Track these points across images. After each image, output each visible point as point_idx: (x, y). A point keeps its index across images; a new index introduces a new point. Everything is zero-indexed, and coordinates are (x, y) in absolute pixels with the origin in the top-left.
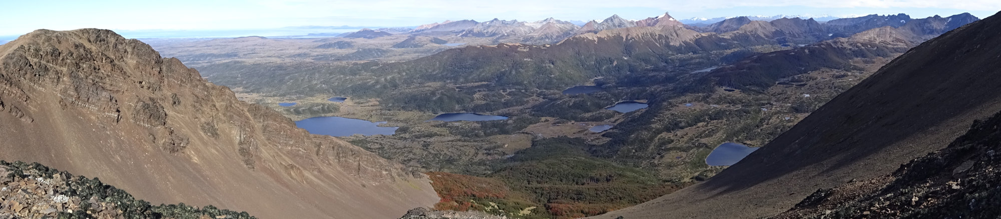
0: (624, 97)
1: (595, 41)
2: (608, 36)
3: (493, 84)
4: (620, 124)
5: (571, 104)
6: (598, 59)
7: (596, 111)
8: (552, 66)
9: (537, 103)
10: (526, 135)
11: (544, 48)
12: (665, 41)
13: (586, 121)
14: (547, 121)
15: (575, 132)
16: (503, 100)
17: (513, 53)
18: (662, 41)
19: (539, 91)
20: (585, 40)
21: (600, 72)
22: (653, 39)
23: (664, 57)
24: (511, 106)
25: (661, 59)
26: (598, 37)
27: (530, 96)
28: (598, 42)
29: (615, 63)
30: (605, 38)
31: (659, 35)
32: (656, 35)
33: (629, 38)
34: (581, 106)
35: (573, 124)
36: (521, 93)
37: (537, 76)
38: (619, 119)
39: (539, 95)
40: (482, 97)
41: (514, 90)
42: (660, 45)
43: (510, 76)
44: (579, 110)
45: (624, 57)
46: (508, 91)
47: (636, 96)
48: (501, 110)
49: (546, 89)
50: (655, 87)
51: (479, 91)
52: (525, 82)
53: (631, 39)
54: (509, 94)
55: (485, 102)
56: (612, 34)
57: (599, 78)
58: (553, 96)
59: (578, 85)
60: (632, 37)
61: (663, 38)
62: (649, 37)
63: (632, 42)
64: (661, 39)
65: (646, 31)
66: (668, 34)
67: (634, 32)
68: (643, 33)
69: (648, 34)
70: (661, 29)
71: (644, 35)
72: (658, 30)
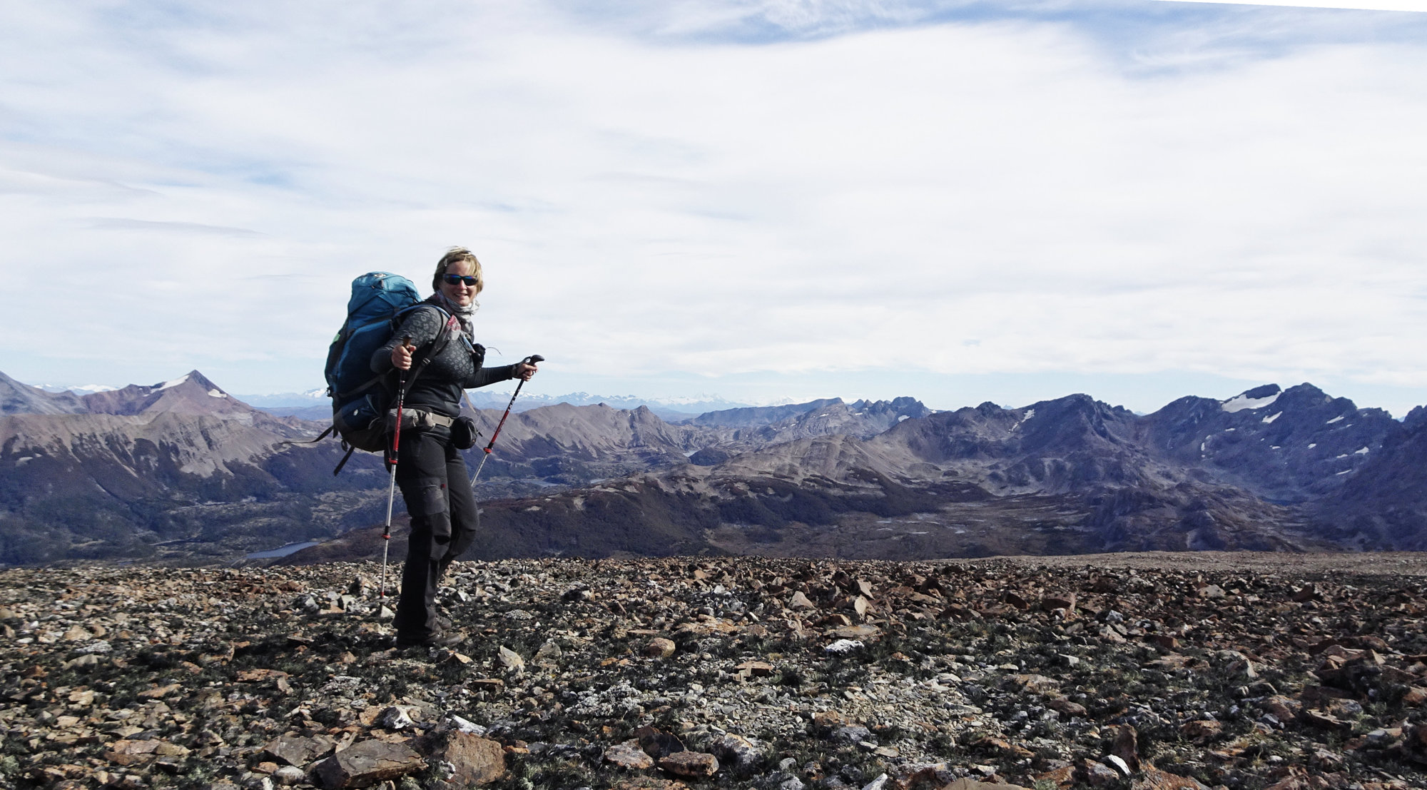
12: (159, 461)
18: (147, 460)
22: (115, 451)
23: (147, 512)
25: (135, 518)
31: (140, 441)
32: (127, 443)
33: (15, 451)
42: (138, 470)
53: (25, 452)
60: (30, 446)
61: (156, 449)
62: (102, 448)
63: (29, 462)
64: (146, 454)
65: (92, 429)
66: (178, 440)
67: (45, 430)
68: (81, 435)
69: (99, 437)
70: (147, 422)
71: (84, 441)
72: (137, 426)
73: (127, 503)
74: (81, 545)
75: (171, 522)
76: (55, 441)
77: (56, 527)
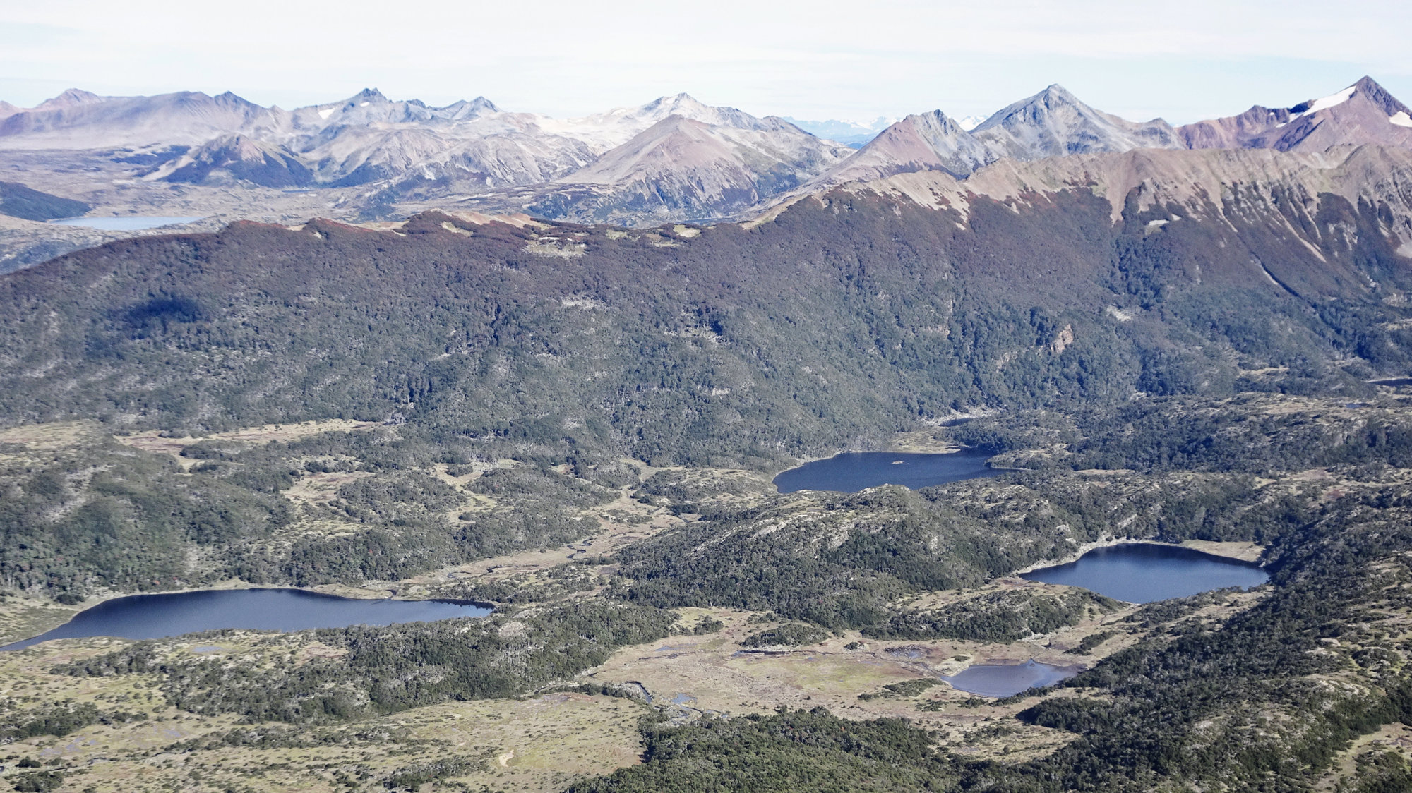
0: (1125, 523)
1: (954, 214)
2: (1028, 194)
3: (392, 430)
4: (1121, 661)
5: (837, 542)
6: (972, 315)
7: (975, 586)
8: (712, 338)
9: (642, 533)
10: (605, 701)
11: (668, 244)
12: (1360, 233)
13: (927, 635)
14: (708, 626)
15: (869, 692)
16: (452, 517)
17: (496, 267)
18: (1339, 231)
19: (646, 473)
20: (897, 212)
21: (977, 382)
22: (1289, 215)
23: (1347, 324)
24: (499, 550)
25: (1330, 333)
26: (971, 198)
27: (601, 498)
28: (972, 223)
29: (1063, 340)
30: (1009, 201)
31: (1327, 198)
32: (1306, 200)
33: (1143, 208)
34: (895, 553)
35: (852, 646)
36: (549, 482)
37: (636, 395)
38: (1104, 636)
39: (647, 493)
40: (337, 503)
41: (508, 464)
42: (1326, 249)
43: (481, 390)
44: (884, 576)
45: (1111, 309)
46: (479, 468)
47: (1201, 515)
48: (449, 569)
49: (684, 460)
50: (1310, 475)
51: (314, 468)
52: (570, 425)
53: (1156, 212)
54: (486, 485)
55: (355, 527)
56: (1052, 181)
57: (976, 413)
58: (724, 498)
59: (856, 448)
60: (1163, 202)
61: (1353, 213)
62: (1267, 209)
63: (1163, 227)
64: (1338, 220)
65: (1250, 174)
66: (1390, 198)
67: (1182, 175)
68: (1235, 184)
69: (1261, 188)
70: (1335, 164)
71: (1240, 196)
72: (1321, 171)
73: (1315, 306)
74: (1253, 372)
75: (1391, 345)
76: (1197, 194)
77: (1213, 339)
